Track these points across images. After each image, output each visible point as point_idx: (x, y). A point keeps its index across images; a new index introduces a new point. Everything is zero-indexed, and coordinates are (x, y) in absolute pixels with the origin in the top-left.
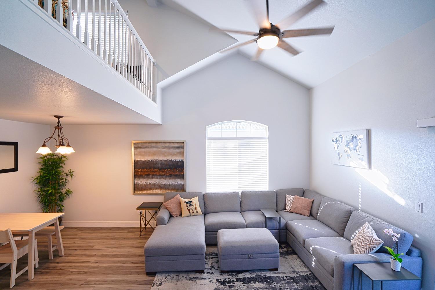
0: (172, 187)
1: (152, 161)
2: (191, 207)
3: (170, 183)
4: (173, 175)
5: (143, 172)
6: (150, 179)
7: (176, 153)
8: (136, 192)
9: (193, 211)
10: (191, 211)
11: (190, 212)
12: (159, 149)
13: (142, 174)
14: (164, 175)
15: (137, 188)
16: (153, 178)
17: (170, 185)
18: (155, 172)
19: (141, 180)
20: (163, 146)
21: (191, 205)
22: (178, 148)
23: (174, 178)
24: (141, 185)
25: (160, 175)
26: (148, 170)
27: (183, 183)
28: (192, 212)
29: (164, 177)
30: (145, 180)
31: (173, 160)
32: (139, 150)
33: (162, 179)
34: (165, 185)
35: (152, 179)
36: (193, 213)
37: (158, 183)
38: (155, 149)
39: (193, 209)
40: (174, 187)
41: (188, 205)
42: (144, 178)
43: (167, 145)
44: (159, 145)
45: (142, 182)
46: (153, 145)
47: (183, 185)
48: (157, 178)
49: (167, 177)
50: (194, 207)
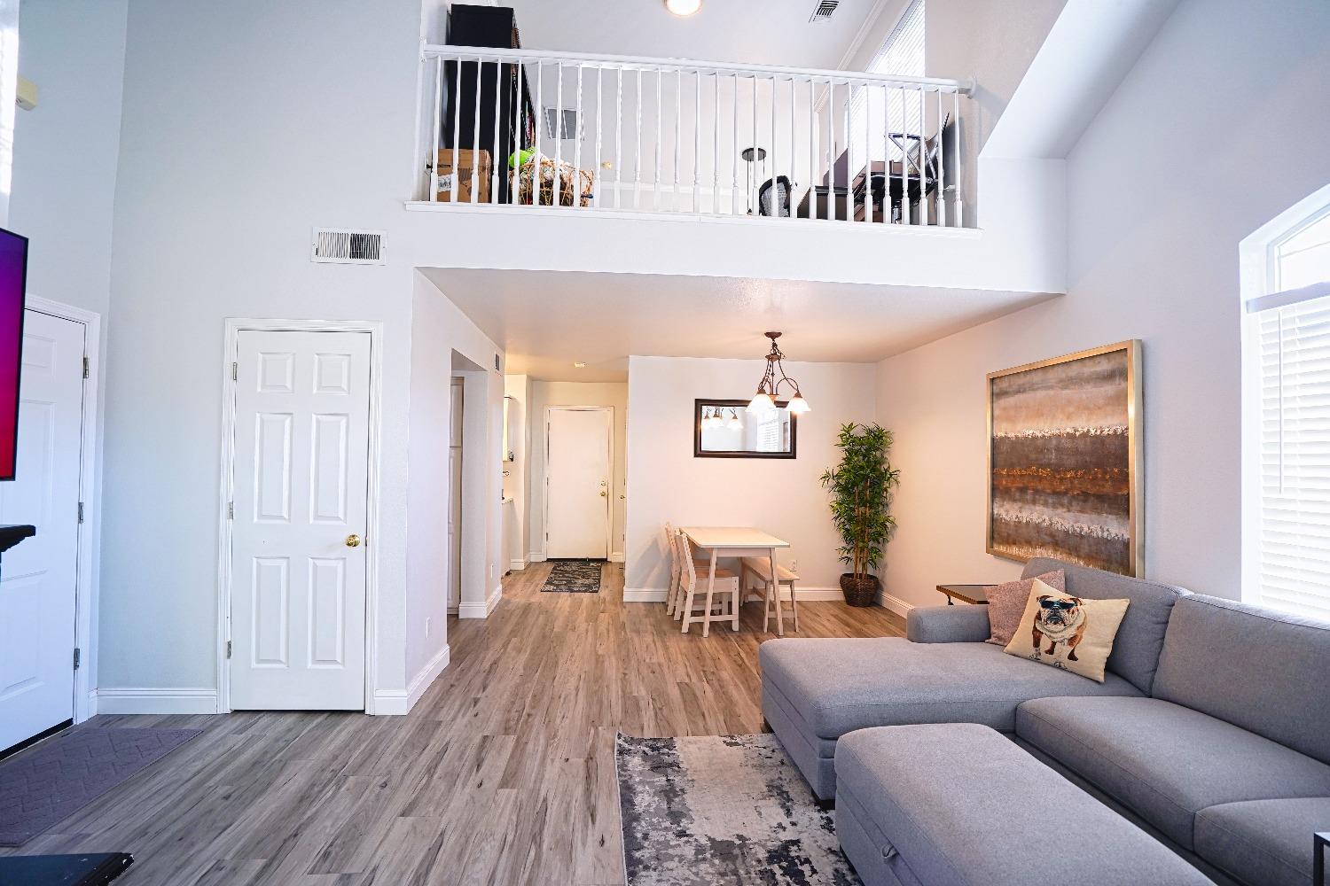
0: (1090, 546)
1: (1035, 438)
2: (1051, 627)
3: (1082, 528)
4: (1094, 495)
5: (1012, 478)
6: (1027, 507)
7: (1101, 402)
8: (996, 548)
9: (1054, 644)
10: (1045, 643)
11: (1037, 643)
12: (1051, 392)
13: (1010, 485)
14: (1065, 493)
15: (999, 535)
16: (1034, 502)
17: (1082, 537)
18: (1041, 479)
19: (1007, 505)
20: (1063, 376)
21: (1056, 619)
22: (1110, 376)
23: (1096, 510)
24: (1007, 523)
25: (1055, 493)
26: (1024, 472)
27: (1126, 537)
28: (1048, 646)
29: (1065, 501)
30: (1017, 506)
31: (1093, 432)
32: (1003, 402)
33: (1060, 511)
34: (1067, 533)
35: (1033, 507)
36: (1051, 651)
37: (1047, 523)
38: (1040, 394)
39: (1057, 637)
40: (1094, 548)
41: (1046, 613)
42: (1015, 501)
43: (1074, 371)
44: (1052, 376)
45: (1010, 512)
46: (1037, 377)
47: (1126, 545)
48: (1046, 504)
49: (1074, 503)
50: (1070, 632)
